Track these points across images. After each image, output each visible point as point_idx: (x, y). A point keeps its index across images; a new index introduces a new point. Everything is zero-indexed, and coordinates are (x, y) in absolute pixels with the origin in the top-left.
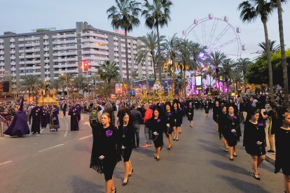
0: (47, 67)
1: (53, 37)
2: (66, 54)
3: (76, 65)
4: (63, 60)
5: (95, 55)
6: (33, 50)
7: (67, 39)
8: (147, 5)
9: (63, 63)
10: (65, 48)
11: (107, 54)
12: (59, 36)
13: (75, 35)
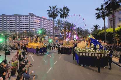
0: (18, 28)
1: (20, 17)
2: (25, 23)
3: (28, 28)
4: (23, 26)
5: (35, 25)
6: (13, 21)
7: (25, 18)
10: (25, 21)
11: (39, 24)
12: (22, 17)
13: (28, 17)
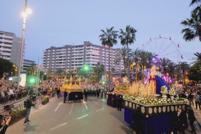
0: (68, 64)
1: (73, 49)
2: (78, 57)
3: (82, 63)
4: (76, 60)
5: (93, 58)
6: (63, 55)
7: (79, 50)
8: (122, 32)
9: (76, 62)
10: (78, 54)
11: (98, 57)
12: (75, 48)
13: (83, 48)
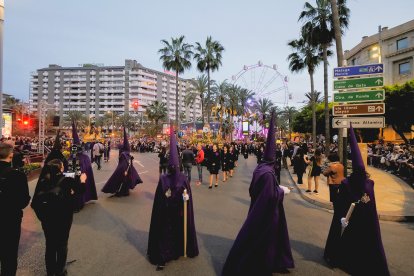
0: (93, 103)
1: (101, 73)
2: (112, 91)
3: (123, 103)
4: (109, 97)
5: (144, 94)
6: (79, 85)
7: (115, 76)
8: (199, 48)
9: (109, 100)
10: (113, 85)
11: (155, 93)
12: (106, 72)
13: (124, 72)
